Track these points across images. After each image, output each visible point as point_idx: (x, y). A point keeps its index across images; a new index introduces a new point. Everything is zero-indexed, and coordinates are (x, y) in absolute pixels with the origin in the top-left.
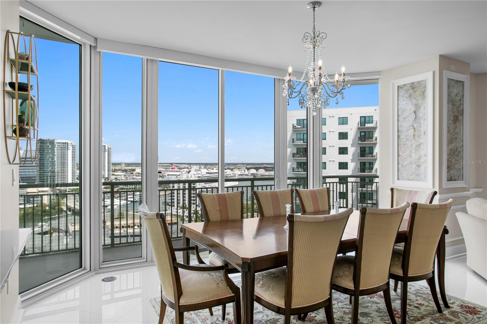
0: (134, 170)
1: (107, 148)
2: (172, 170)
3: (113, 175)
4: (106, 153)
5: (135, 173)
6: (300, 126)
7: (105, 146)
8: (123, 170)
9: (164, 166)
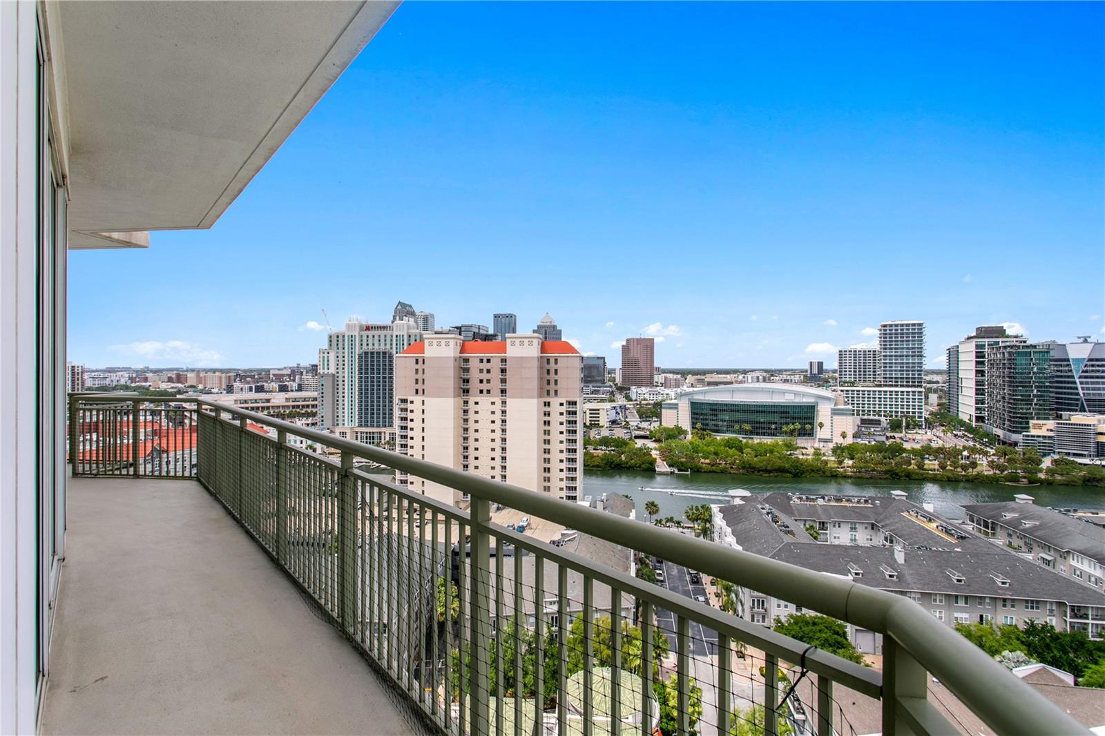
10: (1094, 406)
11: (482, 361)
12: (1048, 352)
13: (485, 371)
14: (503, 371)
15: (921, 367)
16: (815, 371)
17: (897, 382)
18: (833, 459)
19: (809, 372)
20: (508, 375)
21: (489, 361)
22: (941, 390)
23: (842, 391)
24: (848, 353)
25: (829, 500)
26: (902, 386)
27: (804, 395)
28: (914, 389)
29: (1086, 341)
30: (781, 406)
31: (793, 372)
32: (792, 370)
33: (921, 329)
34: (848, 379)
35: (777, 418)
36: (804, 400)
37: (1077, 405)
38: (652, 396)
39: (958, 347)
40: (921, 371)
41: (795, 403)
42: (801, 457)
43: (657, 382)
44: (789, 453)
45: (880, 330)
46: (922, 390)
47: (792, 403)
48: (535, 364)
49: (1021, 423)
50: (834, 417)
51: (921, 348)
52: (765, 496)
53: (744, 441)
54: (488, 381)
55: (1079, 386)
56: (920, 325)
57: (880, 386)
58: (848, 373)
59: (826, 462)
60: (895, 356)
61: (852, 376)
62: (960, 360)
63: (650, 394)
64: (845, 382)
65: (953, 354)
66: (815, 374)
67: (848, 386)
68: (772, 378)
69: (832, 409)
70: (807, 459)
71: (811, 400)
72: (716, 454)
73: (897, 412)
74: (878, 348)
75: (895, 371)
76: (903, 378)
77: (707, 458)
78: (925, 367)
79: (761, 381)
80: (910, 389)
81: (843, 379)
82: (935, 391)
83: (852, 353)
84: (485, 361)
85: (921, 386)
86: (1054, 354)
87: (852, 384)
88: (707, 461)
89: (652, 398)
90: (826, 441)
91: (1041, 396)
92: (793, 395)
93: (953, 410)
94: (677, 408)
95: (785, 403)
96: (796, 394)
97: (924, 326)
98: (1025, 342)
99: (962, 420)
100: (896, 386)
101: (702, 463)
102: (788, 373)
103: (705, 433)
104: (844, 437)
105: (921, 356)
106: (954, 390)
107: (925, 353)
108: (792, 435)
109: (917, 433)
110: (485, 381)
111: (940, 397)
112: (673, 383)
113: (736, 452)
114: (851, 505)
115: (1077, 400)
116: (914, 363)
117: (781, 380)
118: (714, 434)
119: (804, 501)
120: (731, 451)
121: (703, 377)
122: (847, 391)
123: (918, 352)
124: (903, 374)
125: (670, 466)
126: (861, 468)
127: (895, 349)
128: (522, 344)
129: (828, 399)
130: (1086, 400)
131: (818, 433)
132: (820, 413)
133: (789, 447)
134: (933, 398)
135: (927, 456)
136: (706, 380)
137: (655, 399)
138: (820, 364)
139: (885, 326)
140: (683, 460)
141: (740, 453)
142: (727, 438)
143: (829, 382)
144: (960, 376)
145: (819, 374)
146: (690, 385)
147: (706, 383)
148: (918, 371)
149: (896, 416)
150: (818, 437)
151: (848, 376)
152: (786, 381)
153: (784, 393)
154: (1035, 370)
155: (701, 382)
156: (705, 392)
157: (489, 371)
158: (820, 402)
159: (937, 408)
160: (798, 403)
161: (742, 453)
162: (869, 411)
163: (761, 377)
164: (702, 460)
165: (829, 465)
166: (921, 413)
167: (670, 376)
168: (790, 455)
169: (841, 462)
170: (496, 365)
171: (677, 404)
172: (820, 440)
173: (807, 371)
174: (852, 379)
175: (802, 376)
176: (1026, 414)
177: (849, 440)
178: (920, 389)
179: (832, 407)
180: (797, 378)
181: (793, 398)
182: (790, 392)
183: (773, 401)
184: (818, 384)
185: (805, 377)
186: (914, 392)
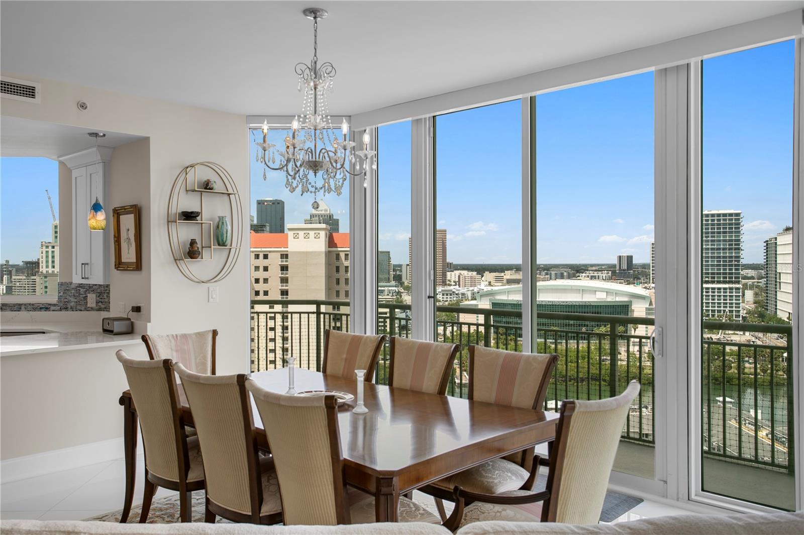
11: (257, 257)
13: (261, 269)
14: (284, 268)
15: (739, 261)
16: (625, 266)
17: (714, 278)
18: (649, 365)
19: (618, 267)
20: (290, 274)
21: (266, 257)
22: (757, 287)
26: (719, 282)
27: (617, 293)
28: (731, 286)
30: (593, 306)
31: (600, 268)
32: (598, 265)
33: (738, 220)
36: (618, 299)
38: (445, 297)
39: (776, 239)
40: (738, 265)
41: (607, 302)
43: (450, 281)
44: (601, 360)
46: (740, 286)
47: (604, 302)
48: (322, 260)
51: (739, 240)
53: (553, 346)
54: (266, 281)
56: (738, 215)
62: (778, 253)
63: (443, 295)
65: (771, 247)
66: (624, 270)
68: (578, 274)
69: (646, 308)
70: (621, 367)
71: (626, 299)
73: (713, 311)
75: (712, 265)
76: (720, 274)
78: (743, 261)
79: (565, 277)
80: (727, 286)
82: (751, 288)
84: (261, 256)
85: (738, 282)
89: (445, 299)
92: (605, 293)
93: (771, 308)
96: (608, 292)
97: (741, 216)
99: (780, 319)
100: (713, 282)
102: (594, 268)
103: (508, 338)
105: (739, 249)
106: (771, 287)
107: (743, 246)
108: (604, 340)
109: (734, 334)
110: (261, 281)
111: (756, 294)
112: (468, 281)
116: (732, 257)
117: (588, 277)
118: (518, 339)
121: (502, 274)
123: (735, 245)
124: (720, 269)
127: (712, 241)
128: (307, 237)
129: (642, 298)
133: (601, 353)
134: (749, 295)
135: (747, 359)
136: (505, 277)
137: (449, 299)
138: (630, 258)
143: (639, 279)
144: (778, 271)
145: (628, 270)
146: (487, 283)
147: (505, 281)
148: (736, 265)
149: (713, 316)
152: (593, 278)
153: (596, 291)
155: (498, 279)
156: (509, 292)
157: (266, 269)
158: (634, 301)
159: (753, 306)
160: (610, 302)
163: (565, 274)
165: (645, 373)
166: (739, 311)
167: (465, 273)
170: (275, 261)
173: (615, 266)
175: (610, 272)
178: (737, 286)
179: (647, 306)
180: (604, 274)
181: (605, 297)
182: (602, 290)
183: (584, 300)
184: (627, 281)
185: (614, 272)
186: (731, 289)
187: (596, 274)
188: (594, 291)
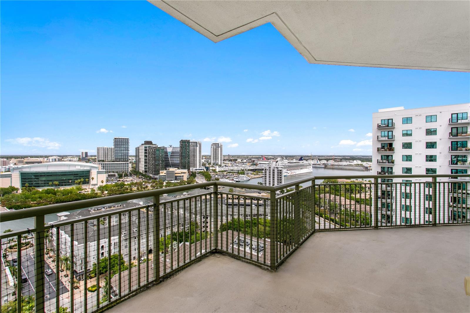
0: (236, 160)
1: (220, 145)
2: (263, 160)
3: (224, 163)
4: (220, 148)
5: (237, 162)
6: (385, 125)
7: (219, 144)
8: (229, 160)
9: (257, 157)
10: (173, 165)
12: (164, 150)
15: (128, 154)
16: (84, 156)
17: (120, 160)
18: (99, 192)
19: (81, 156)
23: (99, 164)
24: (101, 149)
25: (107, 208)
26: (122, 161)
27: (85, 166)
28: (126, 162)
29: (171, 147)
30: (74, 172)
31: (73, 156)
33: (128, 141)
34: (101, 159)
35: (72, 177)
36: (85, 168)
37: (169, 165)
39: (139, 147)
40: (128, 155)
41: (81, 170)
42: (85, 193)
44: (79, 192)
45: (114, 140)
47: (80, 170)
49: (157, 172)
50: (98, 175)
51: (128, 147)
52: (78, 213)
53: (56, 189)
55: (170, 160)
56: (128, 139)
57: (114, 161)
58: (101, 157)
59: (97, 194)
60: (120, 150)
61: (103, 158)
62: (140, 152)
64: (100, 160)
65: (137, 150)
66: (84, 157)
67: (102, 162)
68: (63, 159)
69: (97, 172)
70: (88, 194)
71: (88, 168)
72: (40, 198)
73: (120, 171)
74: (113, 147)
75: (119, 156)
76: (122, 158)
77: (35, 201)
78: (130, 154)
79: (57, 161)
80: (124, 162)
81: (99, 159)
83: (103, 149)
85: (128, 161)
86: (165, 150)
87: (103, 161)
88: (35, 202)
90: (95, 185)
91: (162, 163)
93: (137, 169)
94: (11, 177)
95: (76, 170)
96: (81, 166)
97: (129, 139)
98: (157, 146)
99: (140, 172)
100: (120, 161)
101: (31, 204)
102: (70, 157)
103: (31, 188)
104: (102, 182)
105: (128, 150)
107: (129, 149)
108: (80, 184)
109: (127, 178)
113: (53, 195)
114: (115, 208)
115: (169, 164)
116: (126, 153)
117: (68, 160)
118: (36, 188)
119: (96, 211)
120: (49, 195)
121: (22, 160)
122: (102, 164)
124: (122, 157)
125: (9, 209)
126: (111, 194)
127: (120, 147)
129: (96, 167)
130: (171, 164)
131: (91, 182)
132: (92, 174)
133: (79, 189)
134: (130, 165)
135: (132, 186)
136: (24, 161)
138: (86, 153)
139: (116, 139)
140: (19, 204)
141: (55, 196)
142: (46, 189)
143: (91, 161)
144: (140, 157)
146: (14, 164)
149: (120, 173)
150: (91, 183)
151: (101, 158)
152: (70, 161)
153: (76, 166)
154: (161, 155)
156: (30, 167)
158: (92, 169)
160: (82, 170)
161: (56, 195)
162: (110, 171)
163: (57, 159)
164: (32, 202)
165: (98, 195)
166: (128, 171)
168: (80, 193)
169: (103, 193)
171: (11, 175)
172: (92, 185)
173: (80, 156)
174: (103, 159)
175: (78, 158)
176: (158, 169)
177: (104, 184)
178: (128, 162)
179: (98, 171)
180: (75, 159)
181: (80, 168)
182: (78, 165)
183: (70, 170)
184: (85, 161)
185: (79, 159)
186: (126, 163)
187: (71, 159)
188: (75, 166)
